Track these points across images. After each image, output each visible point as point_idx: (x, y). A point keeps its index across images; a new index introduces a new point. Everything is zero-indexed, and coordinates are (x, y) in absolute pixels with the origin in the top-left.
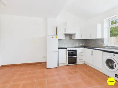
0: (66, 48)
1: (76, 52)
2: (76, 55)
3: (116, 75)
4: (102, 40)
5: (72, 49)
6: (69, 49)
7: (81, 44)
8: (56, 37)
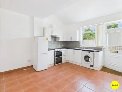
0: (54, 50)
1: (61, 52)
2: (61, 56)
3: (90, 65)
4: (79, 42)
5: (59, 50)
6: (56, 50)
7: (62, 46)
8: (47, 39)
